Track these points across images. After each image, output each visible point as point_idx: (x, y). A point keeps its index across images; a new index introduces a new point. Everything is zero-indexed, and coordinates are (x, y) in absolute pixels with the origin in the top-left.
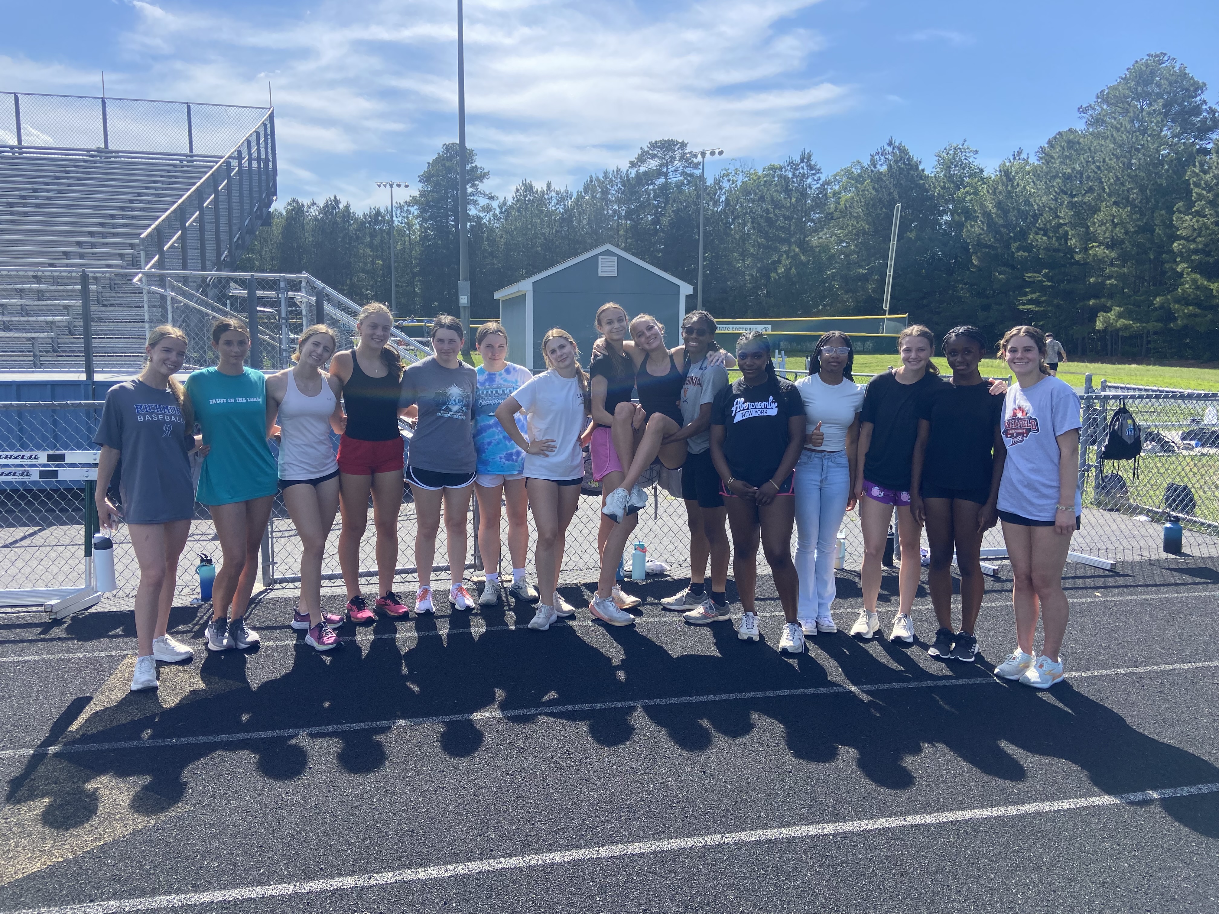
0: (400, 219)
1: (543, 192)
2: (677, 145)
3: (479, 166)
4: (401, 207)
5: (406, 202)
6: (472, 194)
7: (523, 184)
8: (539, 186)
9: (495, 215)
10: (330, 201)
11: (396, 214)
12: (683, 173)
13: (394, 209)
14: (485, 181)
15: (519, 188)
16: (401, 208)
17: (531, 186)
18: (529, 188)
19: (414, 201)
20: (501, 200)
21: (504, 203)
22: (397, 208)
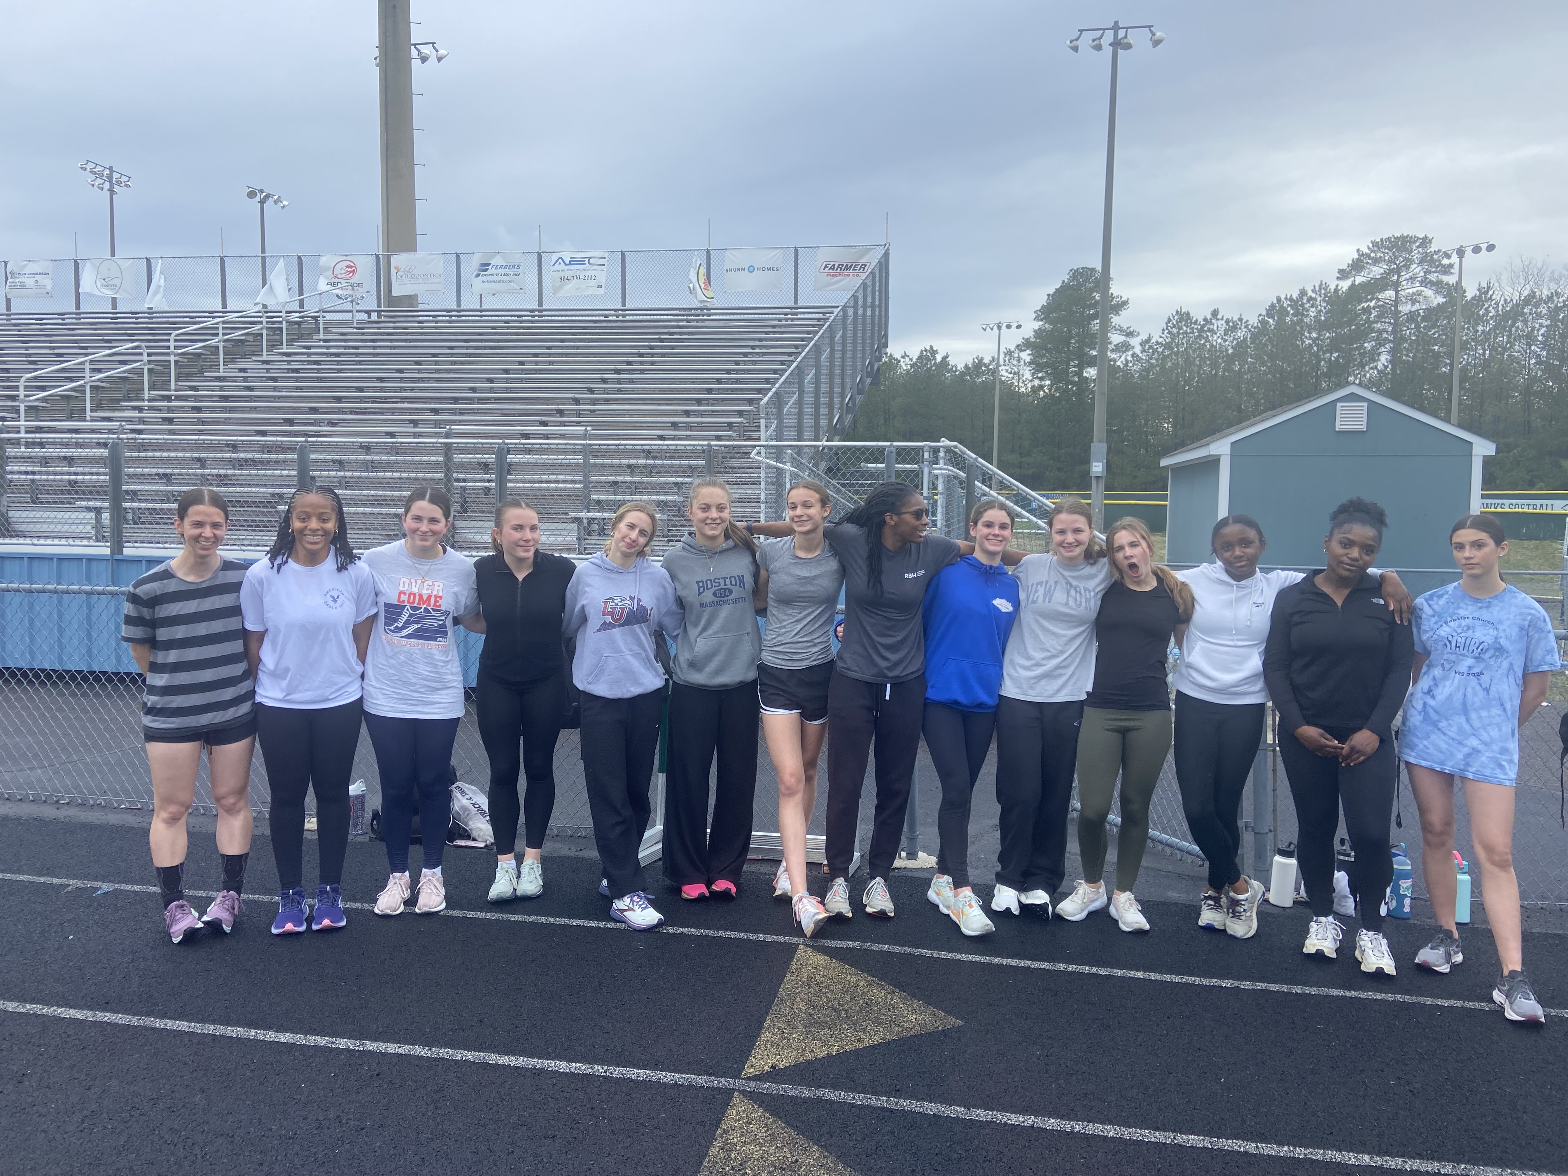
0: (1008, 368)
1: (1205, 320)
2: (1414, 242)
3: (1115, 295)
4: (1009, 353)
5: (1018, 346)
7: (1177, 312)
8: (1199, 314)
9: (1134, 355)
10: (926, 350)
11: (1005, 361)
13: (1002, 356)
14: (1123, 313)
15: (1172, 317)
16: (1011, 355)
17: (1188, 314)
18: (1184, 317)
19: (1027, 345)
20: (1145, 337)
21: (1148, 341)
22: (1006, 354)
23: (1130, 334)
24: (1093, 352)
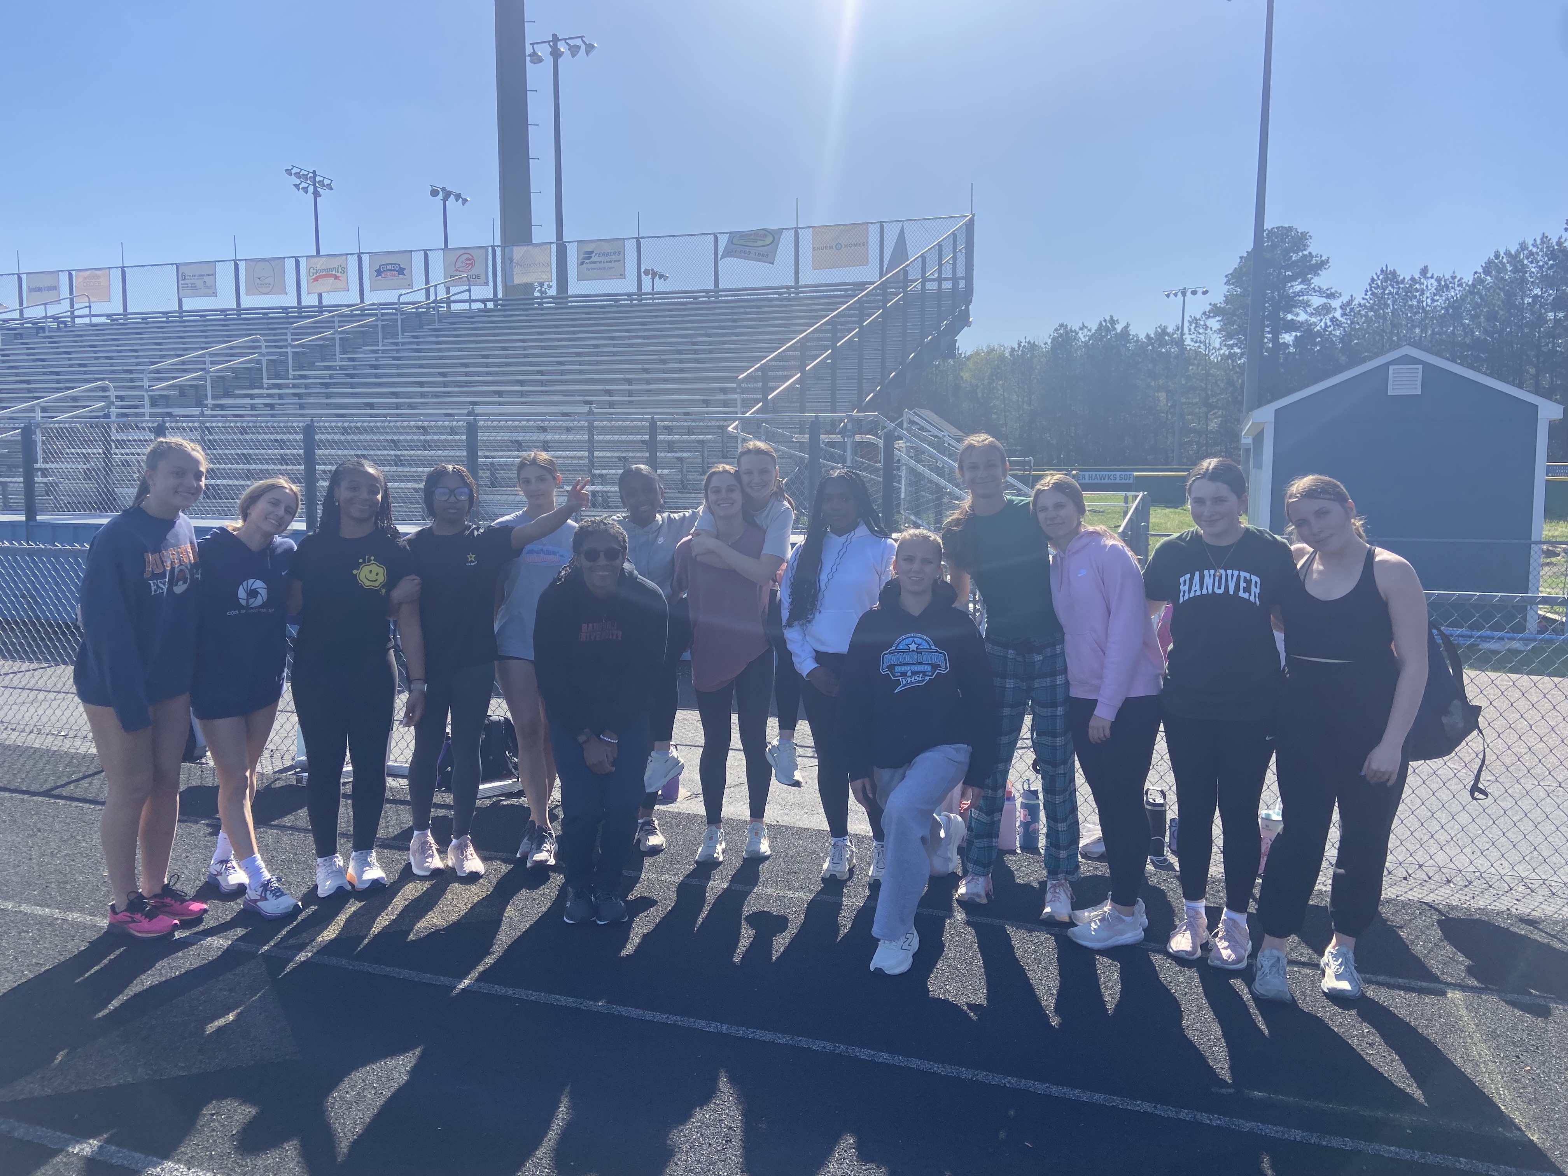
0: (1193, 336)
1: (1413, 279)
3: (1314, 254)
4: (1195, 321)
5: (1204, 313)
6: (1301, 293)
7: (1382, 271)
8: (1406, 272)
9: (1333, 320)
10: (1105, 321)
11: (1190, 330)
13: (1186, 324)
14: (1323, 273)
15: (1375, 278)
16: (1196, 323)
17: (1394, 273)
18: (1390, 277)
19: (1216, 311)
20: (1345, 299)
21: (1349, 303)
22: (1190, 323)
23: (1331, 295)
24: (1290, 317)
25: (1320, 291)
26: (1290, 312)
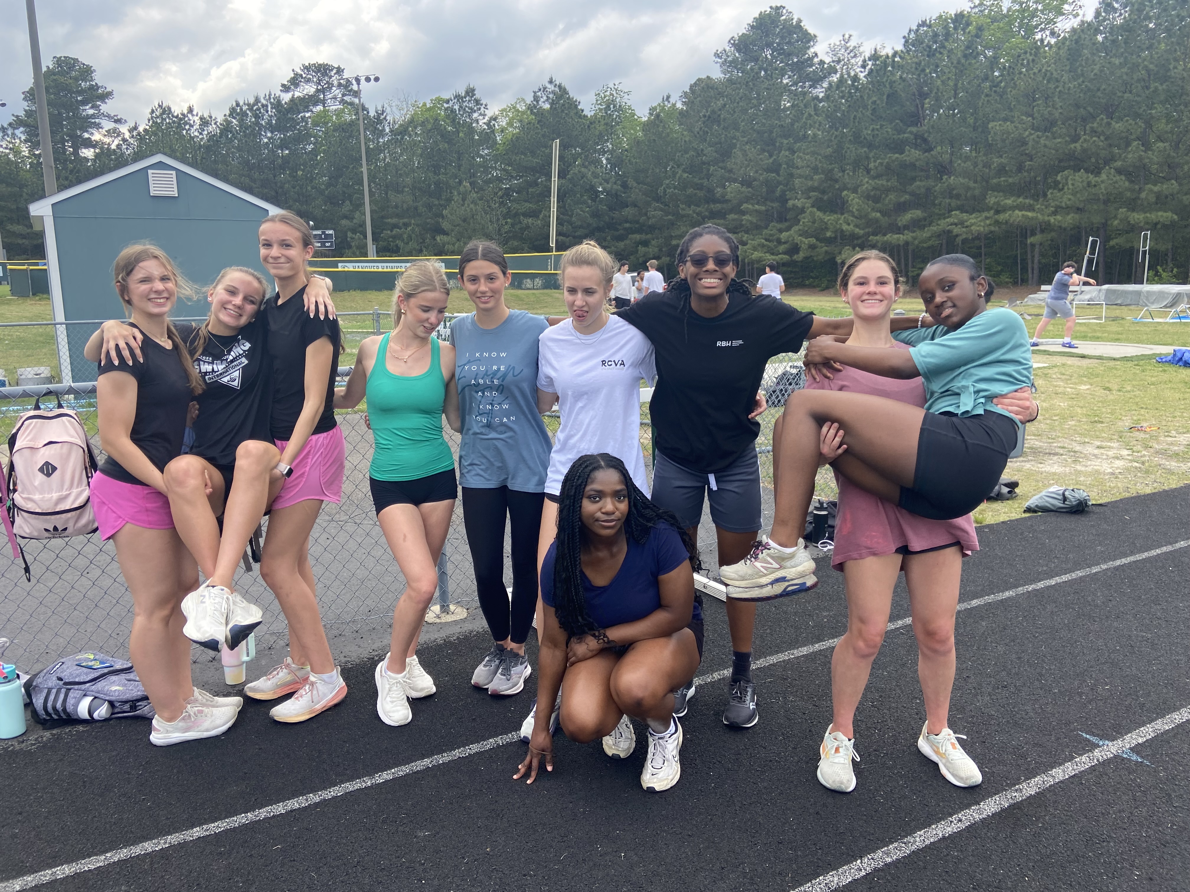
1: (182, 114)
2: (332, 70)
3: (99, 84)
6: (93, 116)
7: (159, 105)
8: (178, 109)
9: (124, 140)
12: (342, 102)
14: (109, 101)
15: (154, 109)
17: (168, 108)
18: (166, 110)
19: (19, 122)
20: (131, 124)
21: (135, 128)
23: (118, 121)
24: (86, 135)
25: (109, 116)
26: (87, 131)
